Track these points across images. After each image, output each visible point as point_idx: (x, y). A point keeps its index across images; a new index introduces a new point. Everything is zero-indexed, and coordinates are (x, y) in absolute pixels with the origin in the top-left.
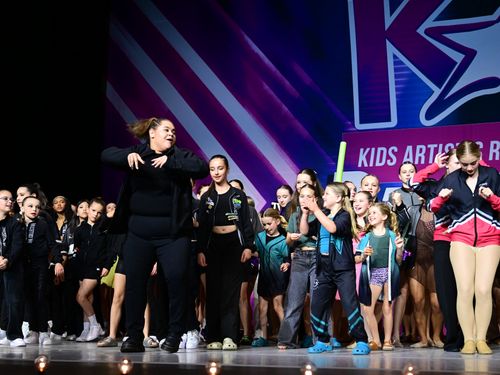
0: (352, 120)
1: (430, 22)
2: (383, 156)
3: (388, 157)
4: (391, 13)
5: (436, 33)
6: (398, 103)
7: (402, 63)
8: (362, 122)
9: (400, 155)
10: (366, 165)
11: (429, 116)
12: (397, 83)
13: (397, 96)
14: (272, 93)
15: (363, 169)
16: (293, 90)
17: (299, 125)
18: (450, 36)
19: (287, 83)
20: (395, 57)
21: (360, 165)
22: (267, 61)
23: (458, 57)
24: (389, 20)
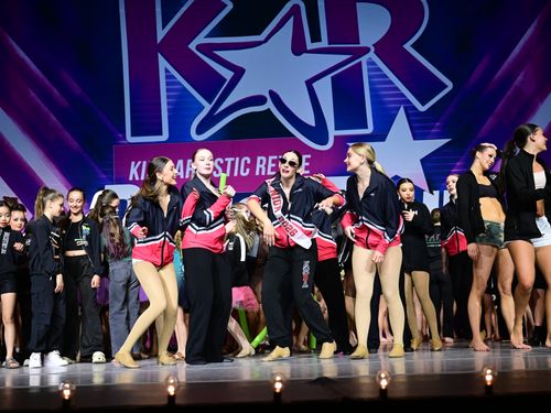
0: (124, 132)
4: (164, 27)
5: (207, 49)
6: (169, 117)
7: (174, 78)
8: (132, 135)
10: (137, 178)
11: (200, 130)
12: (168, 97)
13: (169, 110)
15: (134, 182)
17: (67, 135)
19: (56, 91)
20: (167, 71)
21: (131, 179)
22: (33, 67)
23: (228, 74)
24: (161, 34)
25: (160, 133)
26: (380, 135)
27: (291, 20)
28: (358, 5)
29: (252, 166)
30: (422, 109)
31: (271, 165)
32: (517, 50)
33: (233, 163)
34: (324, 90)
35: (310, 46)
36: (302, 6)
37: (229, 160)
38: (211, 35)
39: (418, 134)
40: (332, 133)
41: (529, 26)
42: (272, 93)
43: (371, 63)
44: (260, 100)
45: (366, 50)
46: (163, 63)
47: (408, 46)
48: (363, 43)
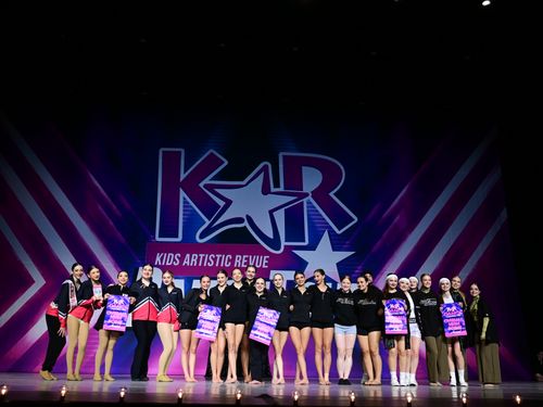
0: (154, 234)
1: (207, 181)
2: (172, 259)
3: (174, 260)
4: (185, 171)
5: (210, 187)
7: (188, 203)
8: (159, 237)
9: (182, 259)
10: (160, 264)
11: (202, 237)
12: (184, 215)
13: (183, 223)
14: (104, 213)
15: (158, 266)
16: (118, 212)
17: (119, 235)
18: (219, 191)
19: (114, 207)
20: (184, 198)
21: (156, 263)
22: (103, 191)
23: (222, 203)
24: (183, 176)
25: (177, 237)
26: (312, 247)
27: (262, 174)
28: (303, 168)
29: (233, 261)
30: (339, 232)
31: (244, 261)
32: (396, 201)
33: (221, 258)
34: (280, 217)
35: (273, 190)
36: (270, 166)
37: (218, 256)
38: (214, 179)
39: (336, 247)
40: (283, 243)
41: (403, 188)
42: (248, 218)
43: (309, 203)
44: (240, 220)
45: (307, 195)
46: (182, 194)
47: (332, 194)
48: (305, 191)
